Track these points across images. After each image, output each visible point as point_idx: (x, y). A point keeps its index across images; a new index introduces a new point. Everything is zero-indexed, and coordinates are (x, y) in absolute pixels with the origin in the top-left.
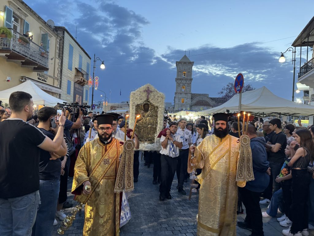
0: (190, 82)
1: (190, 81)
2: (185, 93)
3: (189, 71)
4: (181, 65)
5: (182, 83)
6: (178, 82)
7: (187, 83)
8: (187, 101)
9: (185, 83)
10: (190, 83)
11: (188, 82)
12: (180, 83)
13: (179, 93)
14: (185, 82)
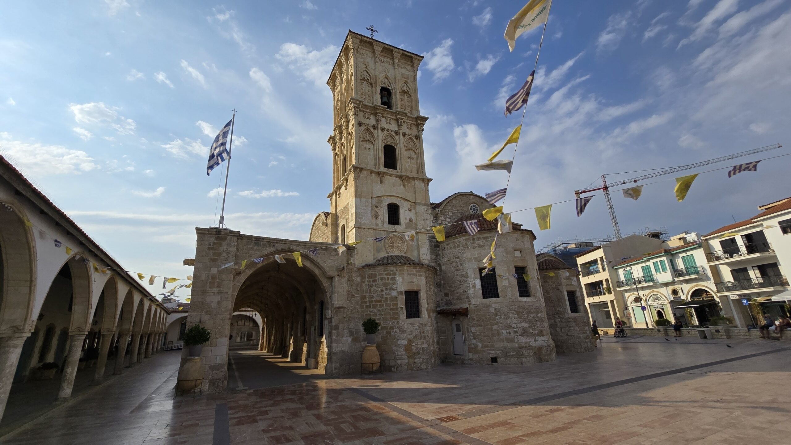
0: (414, 132)
1: (415, 129)
2: (401, 177)
3: (406, 89)
4: (370, 54)
5: (383, 130)
6: (364, 121)
7: (404, 135)
8: (412, 215)
9: (397, 133)
10: (418, 137)
11: (405, 129)
12: (375, 127)
13: (372, 172)
14: (393, 127)
